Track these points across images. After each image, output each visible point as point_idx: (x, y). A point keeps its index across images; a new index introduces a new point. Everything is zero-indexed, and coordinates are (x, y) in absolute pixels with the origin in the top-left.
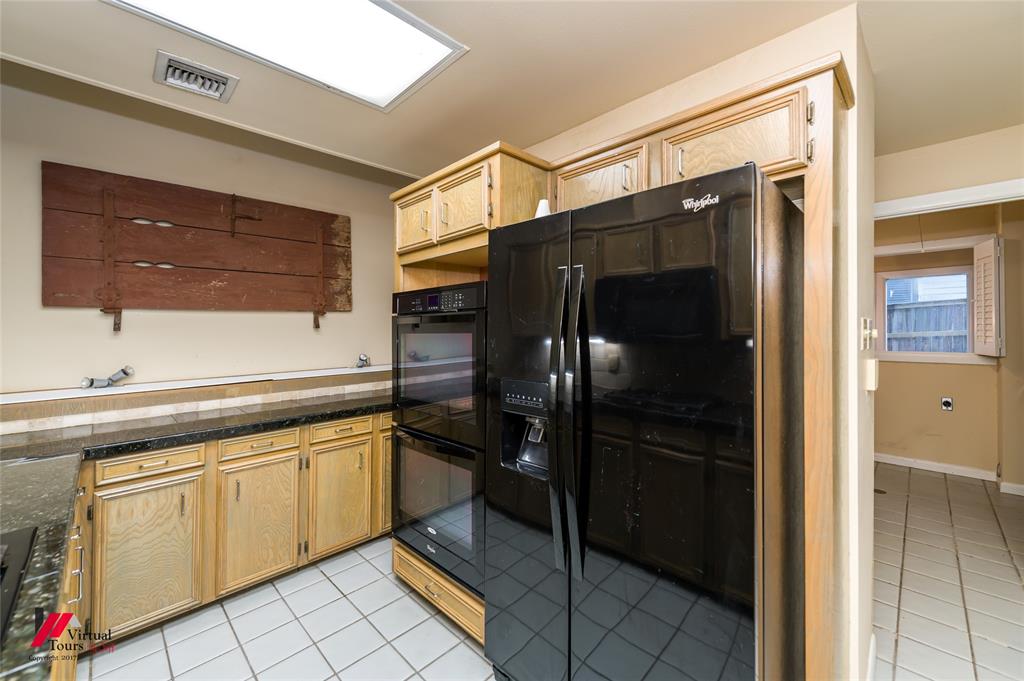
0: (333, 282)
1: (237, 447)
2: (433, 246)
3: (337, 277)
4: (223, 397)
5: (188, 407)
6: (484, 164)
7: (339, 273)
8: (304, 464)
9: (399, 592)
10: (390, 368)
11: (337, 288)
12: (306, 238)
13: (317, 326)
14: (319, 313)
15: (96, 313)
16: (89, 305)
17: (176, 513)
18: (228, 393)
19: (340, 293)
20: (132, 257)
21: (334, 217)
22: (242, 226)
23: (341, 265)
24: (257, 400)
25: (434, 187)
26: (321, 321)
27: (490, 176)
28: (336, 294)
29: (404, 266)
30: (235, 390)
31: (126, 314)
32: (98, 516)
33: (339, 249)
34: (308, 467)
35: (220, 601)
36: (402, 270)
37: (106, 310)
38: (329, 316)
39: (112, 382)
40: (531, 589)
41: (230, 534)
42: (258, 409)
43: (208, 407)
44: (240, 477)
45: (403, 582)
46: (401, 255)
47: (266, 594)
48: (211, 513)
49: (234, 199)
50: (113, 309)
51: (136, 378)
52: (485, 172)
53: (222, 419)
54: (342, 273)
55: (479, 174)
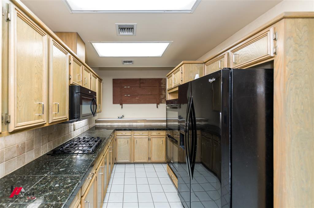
0: (161, 96)
1: (137, 133)
2: (173, 89)
3: (162, 95)
4: (137, 122)
5: (131, 124)
6: (181, 67)
7: (163, 93)
8: (149, 139)
9: (168, 176)
10: (165, 119)
11: (162, 97)
12: (155, 86)
13: (157, 107)
14: (158, 104)
15: (119, 105)
16: (118, 104)
17: (127, 143)
18: (138, 122)
19: (163, 99)
20: (124, 94)
21: (161, 79)
22: (142, 85)
23: (163, 91)
24: (143, 124)
25: (173, 73)
26: (158, 105)
27: (182, 70)
28: (162, 99)
29: (169, 93)
30: (139, 121)
31: (123, 105)
32: (117, 140)
33: (163, 87)
34: (150, 140)
35: (134, 163)
36: (168, 94)
37: (120, 104)
38: (160, 104)
39: (121, 118)
40: (186, 184)
41: (136, 150)
42: (143, 126)
43: (135, 124)
44: (137, 139)
45: (169, 175)
46: (168, 90)
47: (142, 165)
48: (132, 145)
49: (140, 79)
50: (121, 104)
51: (125, 117)
52: (181, 69)
53: (137, 127)
54: (164, 93)
55: (179, 70)
